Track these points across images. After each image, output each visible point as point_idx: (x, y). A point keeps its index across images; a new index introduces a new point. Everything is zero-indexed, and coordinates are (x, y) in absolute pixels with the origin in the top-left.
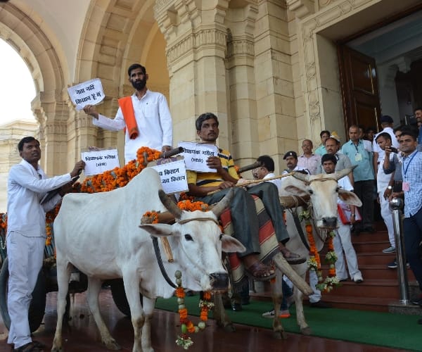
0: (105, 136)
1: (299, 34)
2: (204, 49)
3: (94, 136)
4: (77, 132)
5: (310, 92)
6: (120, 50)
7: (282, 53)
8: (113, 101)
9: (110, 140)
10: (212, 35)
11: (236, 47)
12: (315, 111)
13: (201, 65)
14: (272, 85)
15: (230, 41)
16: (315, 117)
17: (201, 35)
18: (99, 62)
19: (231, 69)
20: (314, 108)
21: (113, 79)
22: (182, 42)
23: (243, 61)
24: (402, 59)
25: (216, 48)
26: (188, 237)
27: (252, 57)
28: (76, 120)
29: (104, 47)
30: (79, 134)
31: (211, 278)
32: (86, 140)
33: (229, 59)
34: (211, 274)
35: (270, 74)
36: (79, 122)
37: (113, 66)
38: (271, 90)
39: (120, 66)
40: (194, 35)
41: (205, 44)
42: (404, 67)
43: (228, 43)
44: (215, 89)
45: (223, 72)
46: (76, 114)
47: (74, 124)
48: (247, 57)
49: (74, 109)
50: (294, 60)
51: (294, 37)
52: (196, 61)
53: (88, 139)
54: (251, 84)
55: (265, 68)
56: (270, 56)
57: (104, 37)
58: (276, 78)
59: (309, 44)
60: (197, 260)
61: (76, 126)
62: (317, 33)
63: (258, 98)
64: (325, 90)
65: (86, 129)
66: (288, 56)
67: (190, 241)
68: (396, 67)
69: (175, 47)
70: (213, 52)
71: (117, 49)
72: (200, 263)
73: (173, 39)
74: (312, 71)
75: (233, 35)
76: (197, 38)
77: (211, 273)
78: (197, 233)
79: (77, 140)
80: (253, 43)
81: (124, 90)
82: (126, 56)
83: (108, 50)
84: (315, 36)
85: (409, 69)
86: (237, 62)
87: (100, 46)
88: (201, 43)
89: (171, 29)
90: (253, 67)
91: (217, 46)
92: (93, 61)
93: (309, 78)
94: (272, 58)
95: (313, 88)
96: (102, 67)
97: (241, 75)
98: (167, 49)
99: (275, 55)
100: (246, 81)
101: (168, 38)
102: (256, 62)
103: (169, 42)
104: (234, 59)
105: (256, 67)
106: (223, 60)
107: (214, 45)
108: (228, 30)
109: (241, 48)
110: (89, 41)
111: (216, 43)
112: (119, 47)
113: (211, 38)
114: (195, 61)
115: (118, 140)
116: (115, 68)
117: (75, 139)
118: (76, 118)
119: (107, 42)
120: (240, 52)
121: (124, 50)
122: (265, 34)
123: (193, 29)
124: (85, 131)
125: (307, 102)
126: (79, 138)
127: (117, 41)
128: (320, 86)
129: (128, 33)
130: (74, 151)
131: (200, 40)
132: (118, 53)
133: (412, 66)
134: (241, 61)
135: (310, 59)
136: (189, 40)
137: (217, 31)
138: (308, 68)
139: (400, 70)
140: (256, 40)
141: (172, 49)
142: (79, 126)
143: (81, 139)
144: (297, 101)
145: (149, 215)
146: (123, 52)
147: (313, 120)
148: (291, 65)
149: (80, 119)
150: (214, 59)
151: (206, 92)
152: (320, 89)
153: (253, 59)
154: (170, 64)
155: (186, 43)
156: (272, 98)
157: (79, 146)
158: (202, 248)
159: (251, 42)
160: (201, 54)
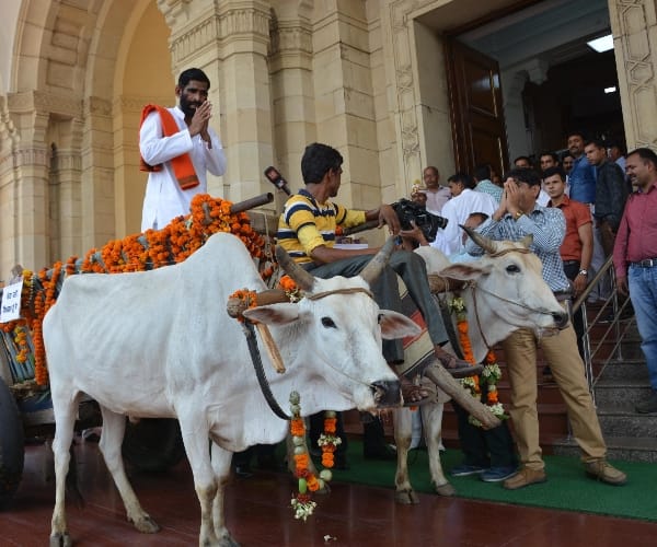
0: (61, 180)
1: (385, 19)
2: (234, 40)
3: (44, 179)
4: (16, 172)
5: (403, 111)
6: (84, 40)
7: (356, 49)
8: (73, 122)
9: (70, 185)
10: (247, 18)
11: (285, 38)
12: (410, 142)
13: (230, 66)
14: (343, 100)
15: (275, 29)
16: (411, 151)
17: (230, 18)
18: (49, 60)
19: (276, 74)
20: (410, 137)
21: (73, 87)
22: (198, 29)
23: (296, 61)
24: (535, 62)
25: (255, 40)
26: (328, 322)
27: (308, 54)
28: (14, 153)
29: (58, 35)
30: (20, 175)
31: (374, 391)
32: (31, 186)
33: (273, 57)
34: (374, 384)
35: (339, 82)
36: (19, 156)
37: (73, 66)
38: (341, 107)
39: (84, 66)
40: (219, 18)
41: (237, 33)
42: (538, 75)
43: (270, 32)
44: (253, 105)
45: (266, 77)
46: (14, 143)
47: (11, 159)
48: (302, 55)
49: (10, 136)
50: (375, 61)
51: (376, 24)
52: (221, 60)
53: (35, 183)
54: (308, 98)
55: (330, 74)
56: (338, 53)
57: (58, 18)
58: (348, 89)
59: (402, 36)
60: (345, 359)
61: (15, 162)
62: (415, 19)
63: (318, 120)
64: (428, 109)
65: (31, 167)
66: (365, 55)
67: (331, 329)
68: (525, 74)
69: (186, 36)
70: (249, 45)
71: (78, 38)
72: (351, 364)
73: (181, 25)
74: (406, 79)
75: (279, 19)
76: (224, 23)
77: (372, 381)
78: (342, 315)
79: (16, 186)
80: (310, 33)
81: (91, 106)
82: (93, 49)
83: (64, 39)
84: (411, 24)
85: (545, 78)
86: (287, 62)
87: (50, 33)
88: (230, 30)
89: (179, 8)
90: (310, 71)
91: (256, 35)
92: (41, 57)
93: (401, 89)
94: (342, 57)
95: (407, 107)
96: (55, 67)
97: (293, 83)
98: (171, 40)
99: (345, 53)
100: (301, 93)
101: (174, 22)
102: (316, 64)
103: (175, 29)
104: (280, 57)
105: (315, 72)
106: (265, 58)
107: (252, 35)
108: (272, 10)
109: (292, 41)
110: (33, 24)
111: (253, 32)
112: (81, 34)
113: (247, 22)
114: (219, 59)
115: (83, 186)
116: (76, 70)
117: (13, 184)
118: (14, 149)
119: (63, 27)
120: (290, 46)
121: (91, 40)
122: (330, 19)
123: (216, 8)
124: (30, 172)
125: (398, 130)
126: (21, 182)
127: (79, 26)
128: (419, 102)
129: (97, 14)
130: (12, 203)
131: (227, 26)
132: (80, 46)
133: (548, 73)
134: (292, 61)
135: (403, 61)
136: (209, 27)
137: (255, 11)
138: (400, 73)
139: (532, 79)
140: (315, 28)
141: (181, 39)
142: (19, 163)
143: (24, 185)
144: (380, 125)
145: (240, 295)
146: (88, 42)
147: (408, 157)
148: (370, 69)
149: (21, 151)
150: (251, 57)
151: (239, 110)
152: (419, 109)
153: (310, 58)
154: (177, 64)
155: (204, 31)
156: (343, 121)
157: (20, 194)
158: (352, 339)
159: (307, 30)
160: (229, 49)
